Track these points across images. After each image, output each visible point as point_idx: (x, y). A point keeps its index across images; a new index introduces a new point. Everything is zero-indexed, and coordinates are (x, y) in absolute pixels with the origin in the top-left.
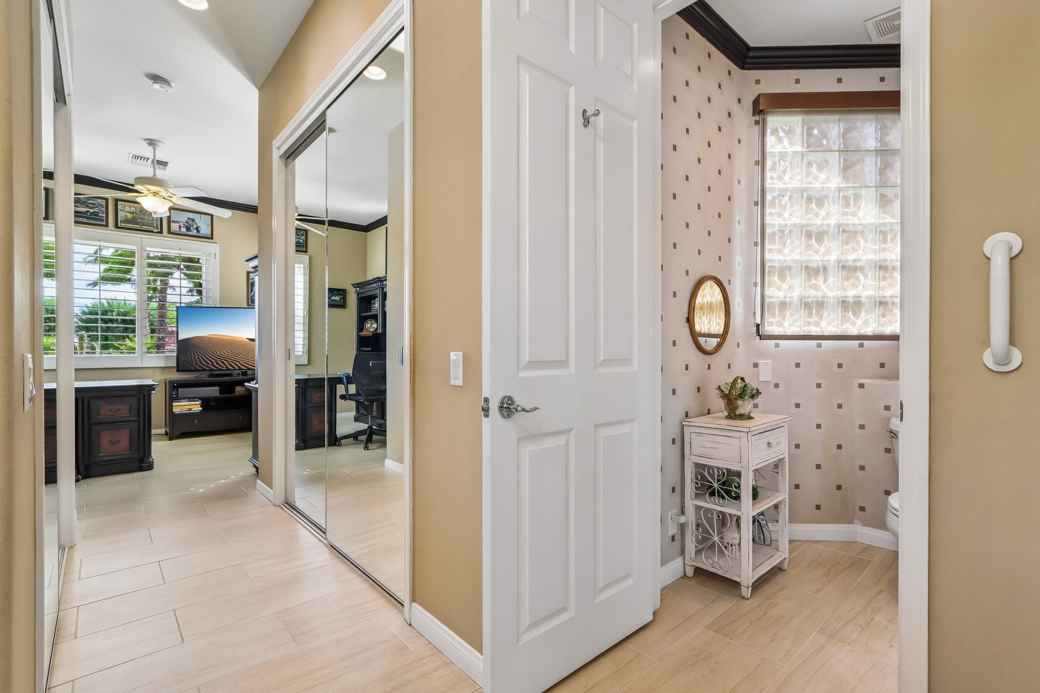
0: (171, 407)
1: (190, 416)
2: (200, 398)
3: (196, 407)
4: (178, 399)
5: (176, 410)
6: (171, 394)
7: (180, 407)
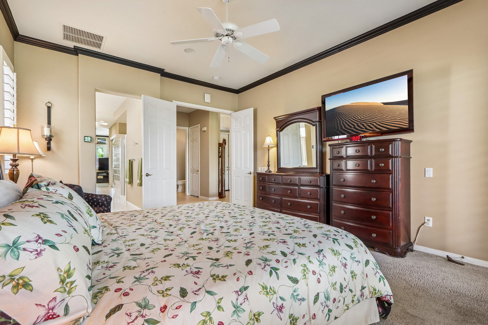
0: (97, 177)
1: (101, 179)
2: (103, 176)
3: (102, 177)
4: (99, 176)
5: (98, 178)
6: (97, 175)
7: (99, 177)
